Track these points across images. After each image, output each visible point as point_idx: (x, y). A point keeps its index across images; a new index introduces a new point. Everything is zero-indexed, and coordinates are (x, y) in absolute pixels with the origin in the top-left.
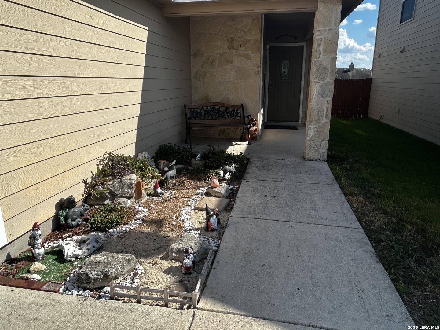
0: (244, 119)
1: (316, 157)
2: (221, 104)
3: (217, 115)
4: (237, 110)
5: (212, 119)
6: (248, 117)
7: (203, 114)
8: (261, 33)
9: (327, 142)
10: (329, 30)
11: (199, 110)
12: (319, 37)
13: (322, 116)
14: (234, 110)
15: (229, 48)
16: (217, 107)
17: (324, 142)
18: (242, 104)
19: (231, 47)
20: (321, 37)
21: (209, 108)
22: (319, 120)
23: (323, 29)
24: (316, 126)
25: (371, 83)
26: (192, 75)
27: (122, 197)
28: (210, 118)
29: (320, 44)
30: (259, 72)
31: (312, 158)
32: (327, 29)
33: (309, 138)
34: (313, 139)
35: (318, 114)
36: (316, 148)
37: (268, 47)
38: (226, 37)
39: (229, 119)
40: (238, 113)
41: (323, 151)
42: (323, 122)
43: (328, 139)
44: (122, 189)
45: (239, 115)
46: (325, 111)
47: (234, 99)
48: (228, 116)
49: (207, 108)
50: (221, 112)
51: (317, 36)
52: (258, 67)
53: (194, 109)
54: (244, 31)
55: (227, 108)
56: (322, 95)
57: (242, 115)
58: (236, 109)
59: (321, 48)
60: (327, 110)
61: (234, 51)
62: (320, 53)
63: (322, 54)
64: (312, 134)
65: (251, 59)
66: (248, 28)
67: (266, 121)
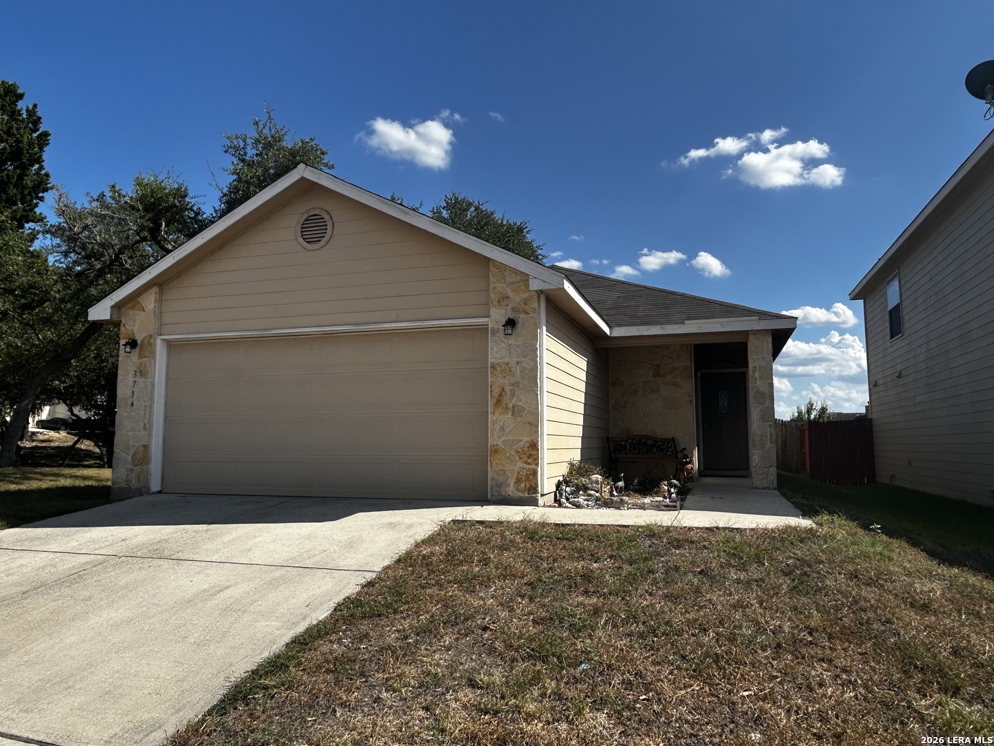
0: (677, 455)
1: (764, 486)
2: (647, 437)
3: (644, 450)
4: (668, 445)
5: (639, 453)
6: (682, 451)
7: (628, 447)
8: (691, 360)
9: (775, 468)
10: (762, 358)
11: (623, 443)
12: (753, 365)
13: (766, 441)
14: (664, 444)
15: (654, 376)
16: (644, 440)
17: (771, 468)
18: (673, 438)
19: (657, 374)
20: (755, 364)
21: (634, 442)
22: (763, 444)
23: (756, 357)
24: (760, 452)
25: (871, 426)
26: (610, 406)
27: (592, 490)
28: (636, 452)
29: (755, 371)
30: (691, 401)
31: (761, 487)
32: (760, 357)
33: (754, 465)
34: (759, 465)
35: (761, 439)
36: (764, 475)
37: (699, 374)
38: (650, 364)
39: (659, 454)
40: (669, 448)
41: (772, 478)
42: (767, 447)
43: (776, 465)
44: (591, 484)
45: (670, 450)
46: (769, 435)
47: (662, 432)
48: (657, 451)
49: (632, 441)
50: (648, 445)
51: (751, 364)
52: (690, 396)
53: (617, 441)
54: (671, 358)
55: (656, 442)
56: (763, 420)
57: (674, 449)
58: (666, 444)
59: (757, 375)
60: (771, 434)
61: (660, 379)
62: (756, 380)
63: (758, 380)
64: (757, 461)
65: (680, 387)
66: (676, 354)
67: (702, 469)
